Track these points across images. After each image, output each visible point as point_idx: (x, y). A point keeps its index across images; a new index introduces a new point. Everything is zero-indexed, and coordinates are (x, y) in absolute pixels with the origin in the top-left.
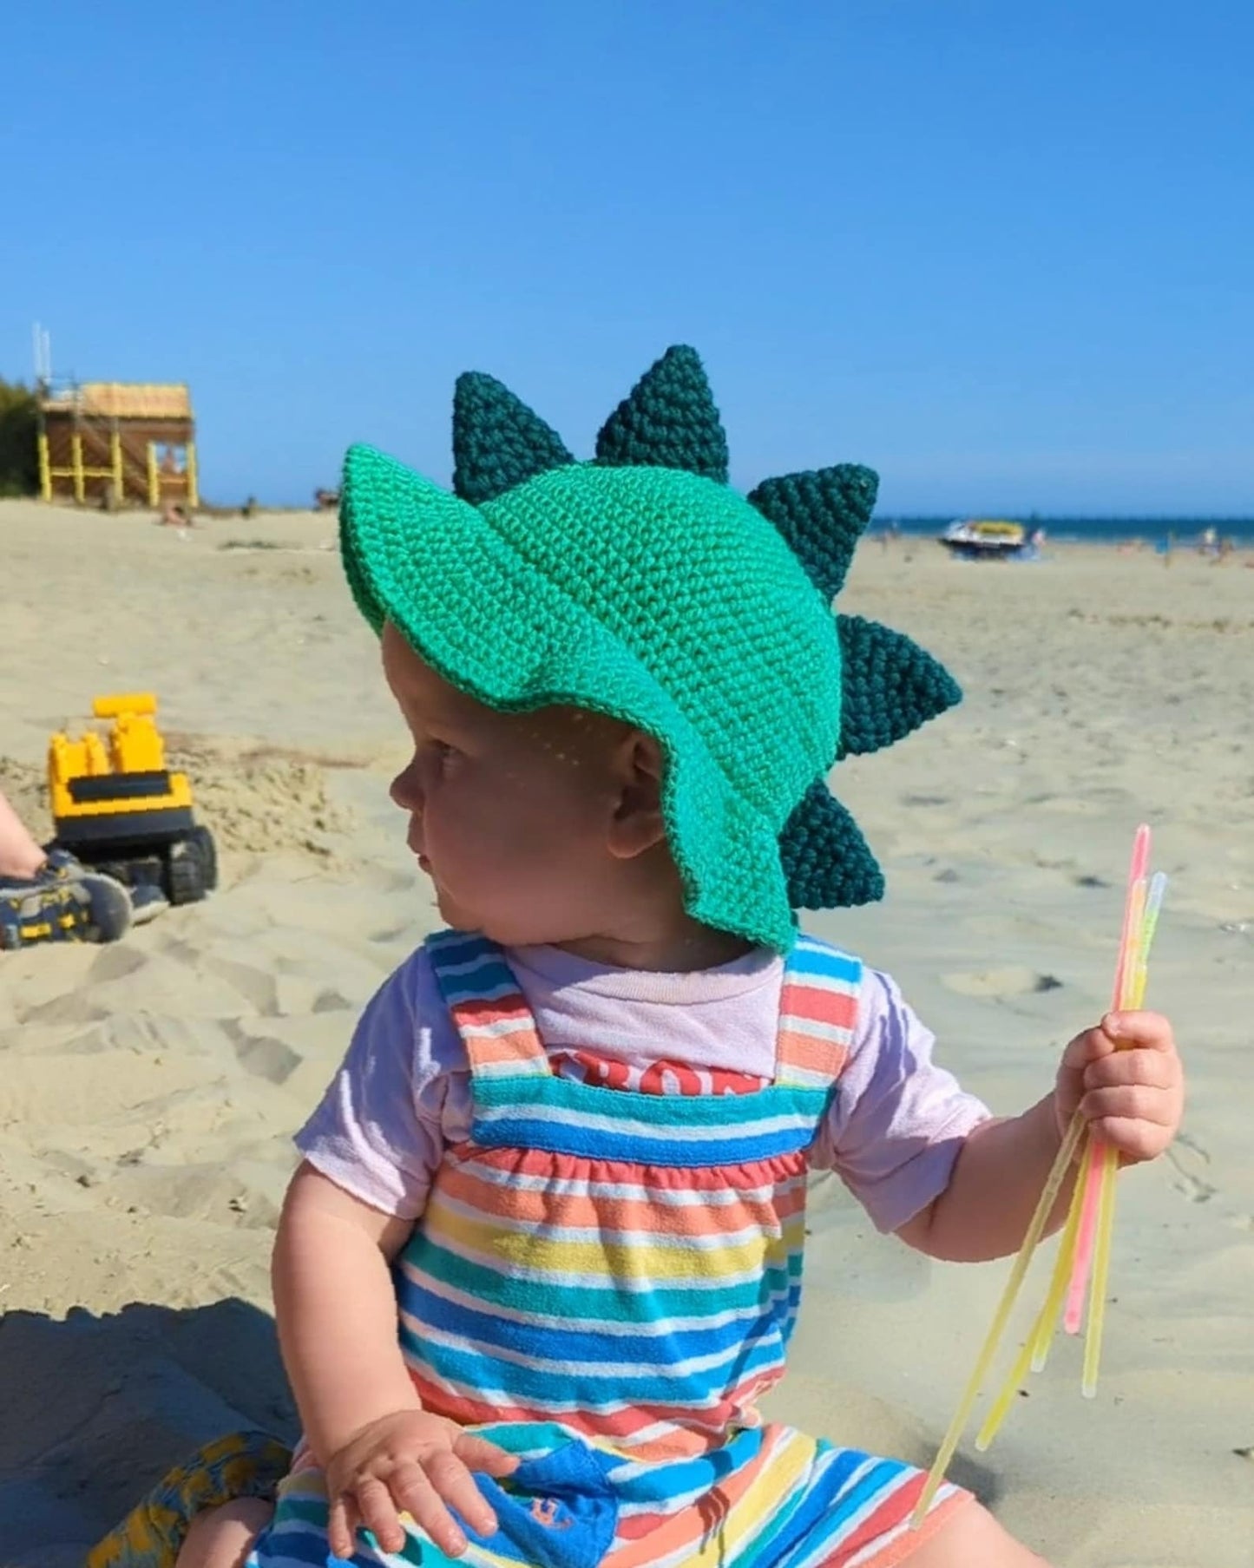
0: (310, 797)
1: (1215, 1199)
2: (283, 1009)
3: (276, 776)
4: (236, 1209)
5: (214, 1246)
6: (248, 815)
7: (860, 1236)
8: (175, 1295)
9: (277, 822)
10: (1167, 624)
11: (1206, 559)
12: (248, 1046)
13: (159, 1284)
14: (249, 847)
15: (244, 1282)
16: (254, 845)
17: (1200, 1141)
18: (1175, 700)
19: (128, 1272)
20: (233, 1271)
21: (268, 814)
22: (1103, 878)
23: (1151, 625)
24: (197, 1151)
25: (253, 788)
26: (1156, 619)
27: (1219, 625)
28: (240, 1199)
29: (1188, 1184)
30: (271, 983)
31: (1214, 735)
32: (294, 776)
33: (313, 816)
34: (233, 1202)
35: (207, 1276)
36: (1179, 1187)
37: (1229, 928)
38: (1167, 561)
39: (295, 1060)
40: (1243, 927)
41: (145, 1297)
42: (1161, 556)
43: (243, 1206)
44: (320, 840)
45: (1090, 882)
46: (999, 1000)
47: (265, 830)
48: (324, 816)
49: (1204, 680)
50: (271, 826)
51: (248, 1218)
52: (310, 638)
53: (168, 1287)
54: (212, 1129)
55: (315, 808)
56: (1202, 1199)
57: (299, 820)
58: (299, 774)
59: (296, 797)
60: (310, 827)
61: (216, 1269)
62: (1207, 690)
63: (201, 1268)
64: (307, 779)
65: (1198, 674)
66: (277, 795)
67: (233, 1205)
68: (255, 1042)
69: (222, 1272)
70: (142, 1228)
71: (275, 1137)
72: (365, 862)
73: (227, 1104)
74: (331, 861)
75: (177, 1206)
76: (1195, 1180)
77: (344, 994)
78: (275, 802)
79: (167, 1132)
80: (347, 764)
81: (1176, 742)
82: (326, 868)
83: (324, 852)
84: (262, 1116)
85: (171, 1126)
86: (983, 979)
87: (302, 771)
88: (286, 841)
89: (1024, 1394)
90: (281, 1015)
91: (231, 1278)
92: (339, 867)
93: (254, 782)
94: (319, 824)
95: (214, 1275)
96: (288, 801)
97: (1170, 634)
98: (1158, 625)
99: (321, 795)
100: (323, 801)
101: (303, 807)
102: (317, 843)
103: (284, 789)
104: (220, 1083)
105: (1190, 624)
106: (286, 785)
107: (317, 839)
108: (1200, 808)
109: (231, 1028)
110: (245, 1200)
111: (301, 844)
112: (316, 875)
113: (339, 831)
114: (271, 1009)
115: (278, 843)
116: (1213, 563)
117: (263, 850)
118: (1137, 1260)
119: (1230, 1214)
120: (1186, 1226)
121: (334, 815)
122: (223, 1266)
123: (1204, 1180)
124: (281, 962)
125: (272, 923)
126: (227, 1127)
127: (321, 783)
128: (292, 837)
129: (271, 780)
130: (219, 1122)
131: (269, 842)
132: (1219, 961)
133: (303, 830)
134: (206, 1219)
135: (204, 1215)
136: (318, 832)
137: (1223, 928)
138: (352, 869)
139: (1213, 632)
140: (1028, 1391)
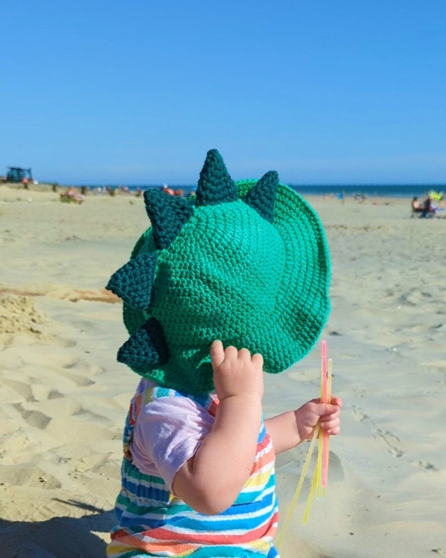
0: (29, 310)
1: (404, 456)
2: (36, 398)
3: (14, 302)
4: (42, 481)
5: (39, 497)
6: (6, 318)
7: (284, 478)
8: (26, 517)
9: (17, 321)
10: (346, 228)
11: (357, 201)
12: (27, 415)
13: (19, 513)
14: (7, 332)
15: (53, 510)
16: (9, 330)
17: (395, 434)
18: (354, 259)
19: (6, 509)
20: (48, 506)
21: (14, 317)
22: (339, 332)
23: (340, 228)
24: (18, 459)
25: (5, 307)
26: (342, 226)
27: (366, 228)
28: (43, 477)
29: (393, 451)
30: (29, 387)
31: (370, 273)
32: (22, 301)
33: (31, 317)
34: (40, 478)
35: (38, 509)
36: (390, 452)
37: (390, 350)
38: (343, 203)
39: (48, 420)
40: (395, 350)
41: (14, 518)
42: (341, 200)
43: (45, 480)
44: (36, 327)
45: (335, 334)
46: (311, 382)
47: (13, 325)
48: (35, 318)
49: (363, 251)
50: (16, 323)
51: (47, 485)
52: (5, 240)
53: (23, 514)
54: (22, 450)
55: (31, 314)
56: (399, 456)
57: (26, 319)
58: (23, 301)
59: (23, 310)
60: (31, 322)
61: (42, 506)
62: (365, 254)
63: (35, 506)
64: (27, 302)
65: (360, 248)
66: (15, 309)
67: (41, 480)
68: (30, 413)
69: (45, 507)
70: (8, 491)
71: (48, 451)
72: (55, 336)
73: (27, 439)
74: (41, 336)
75: (18, 481)
76: (396, 449)
77: (60, 391)
78: (14, 312)
79: (5, 451)
80: (37, 295)
81: (356, 276)
82: (40, 339)
83: (37, 332)
84: (41, 443)
85: (7, 448)
86: (303, 374)
87: (25, 299)
88: (22, 328)
89: (352, 534)
90: (37, 401)
91: (49, 510)
92: (45, 338)
93: (5, 305)
94: (33, 320)
95: (41, 508)
96: (20, 312)
97: (348, 232)
98: (343, 229)
99: (33, 308)
100: (34, 311)
101: (26, 314)
102: (35, 329)
103: (18, 307)
104: (20, 430)
105: (355, 228)
106: (18, 305)
107: (35, 327)
108: (370, 302)
109: (18, 407)
110: (45, 478)
111: (28, 330)
112: (38, 343)
113: (42, 323)
114: (31, 399)
115: (19, 329)
116: (360, 203)
117: (13, 332)
118: (383, 481)
119: (411, 461)
120: (397, 467)
121: (39, 317)
122: (44, 505)
123: (399, 448)
124: (31, 379)
125: (24, 363)
126: (28, 448)
127: (32, 304)
128: (24, 326)
129: (12, 303)
130: (25, 446)
131: (15, 329)
132: (388, 363)
133: (29, 323)
134: (30, 485)
135: (29, 484)
136: (33, 324)
137: (387, 350)
138: (50, 339)
139: (364, 231)
140: (353, 532)
